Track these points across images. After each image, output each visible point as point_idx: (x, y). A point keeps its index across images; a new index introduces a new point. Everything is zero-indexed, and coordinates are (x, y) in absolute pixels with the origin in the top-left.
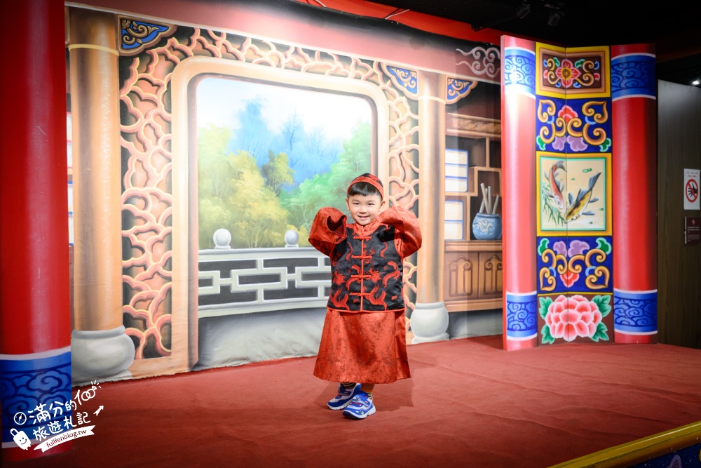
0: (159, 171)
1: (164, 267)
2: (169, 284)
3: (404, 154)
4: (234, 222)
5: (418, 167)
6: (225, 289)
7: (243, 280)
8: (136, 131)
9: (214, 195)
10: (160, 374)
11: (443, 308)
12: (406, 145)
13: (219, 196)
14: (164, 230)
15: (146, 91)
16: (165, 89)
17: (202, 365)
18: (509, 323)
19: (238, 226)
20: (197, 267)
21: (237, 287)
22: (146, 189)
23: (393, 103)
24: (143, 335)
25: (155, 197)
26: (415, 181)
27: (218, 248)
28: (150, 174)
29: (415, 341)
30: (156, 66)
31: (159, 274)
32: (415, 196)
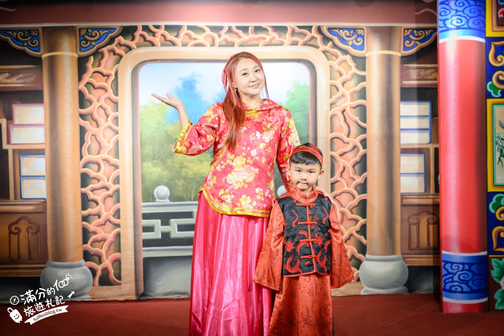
0: (109, 142)
1: (114, 216)
2: (118, 229)
3: (348, 110)
4: (172, 180)
5: (365, 122)
6: (166, 235)
7: (181, 228)
8: (91, 112)
9: (154, 158)
10: (113, 299)
11: (402, 261)
12: (351, 101)
13: (158, 159)
14: (113, 188)
15: (98, 82)
16: (113, 77)
17: (147, 295)
18: (446, 284)
19: (175, 183)
20: (141, 217)
21: (176, 234)
22: (99, 156)
23: (335, 63)
24: (99, 268)
25: (105, 162)
26: (362, 136)
27: (158, 202)
28: (102, 145)
29: (365, 292)
30: (106, 61)
31: (110, 221)
32: (362, 151)
